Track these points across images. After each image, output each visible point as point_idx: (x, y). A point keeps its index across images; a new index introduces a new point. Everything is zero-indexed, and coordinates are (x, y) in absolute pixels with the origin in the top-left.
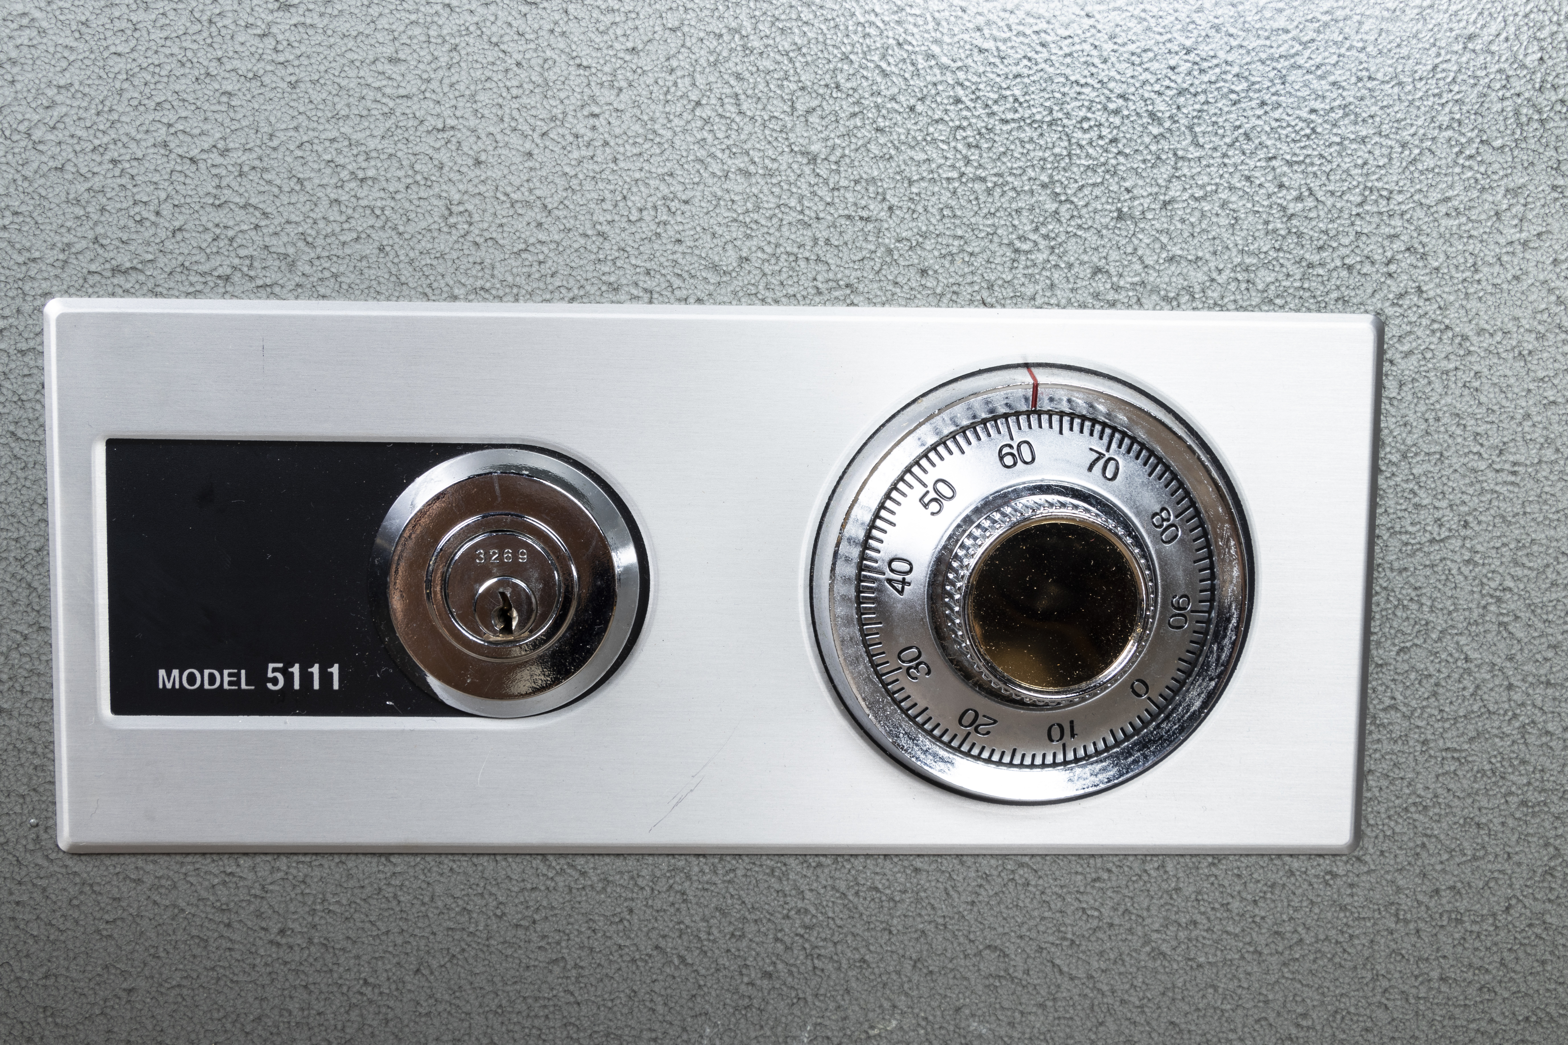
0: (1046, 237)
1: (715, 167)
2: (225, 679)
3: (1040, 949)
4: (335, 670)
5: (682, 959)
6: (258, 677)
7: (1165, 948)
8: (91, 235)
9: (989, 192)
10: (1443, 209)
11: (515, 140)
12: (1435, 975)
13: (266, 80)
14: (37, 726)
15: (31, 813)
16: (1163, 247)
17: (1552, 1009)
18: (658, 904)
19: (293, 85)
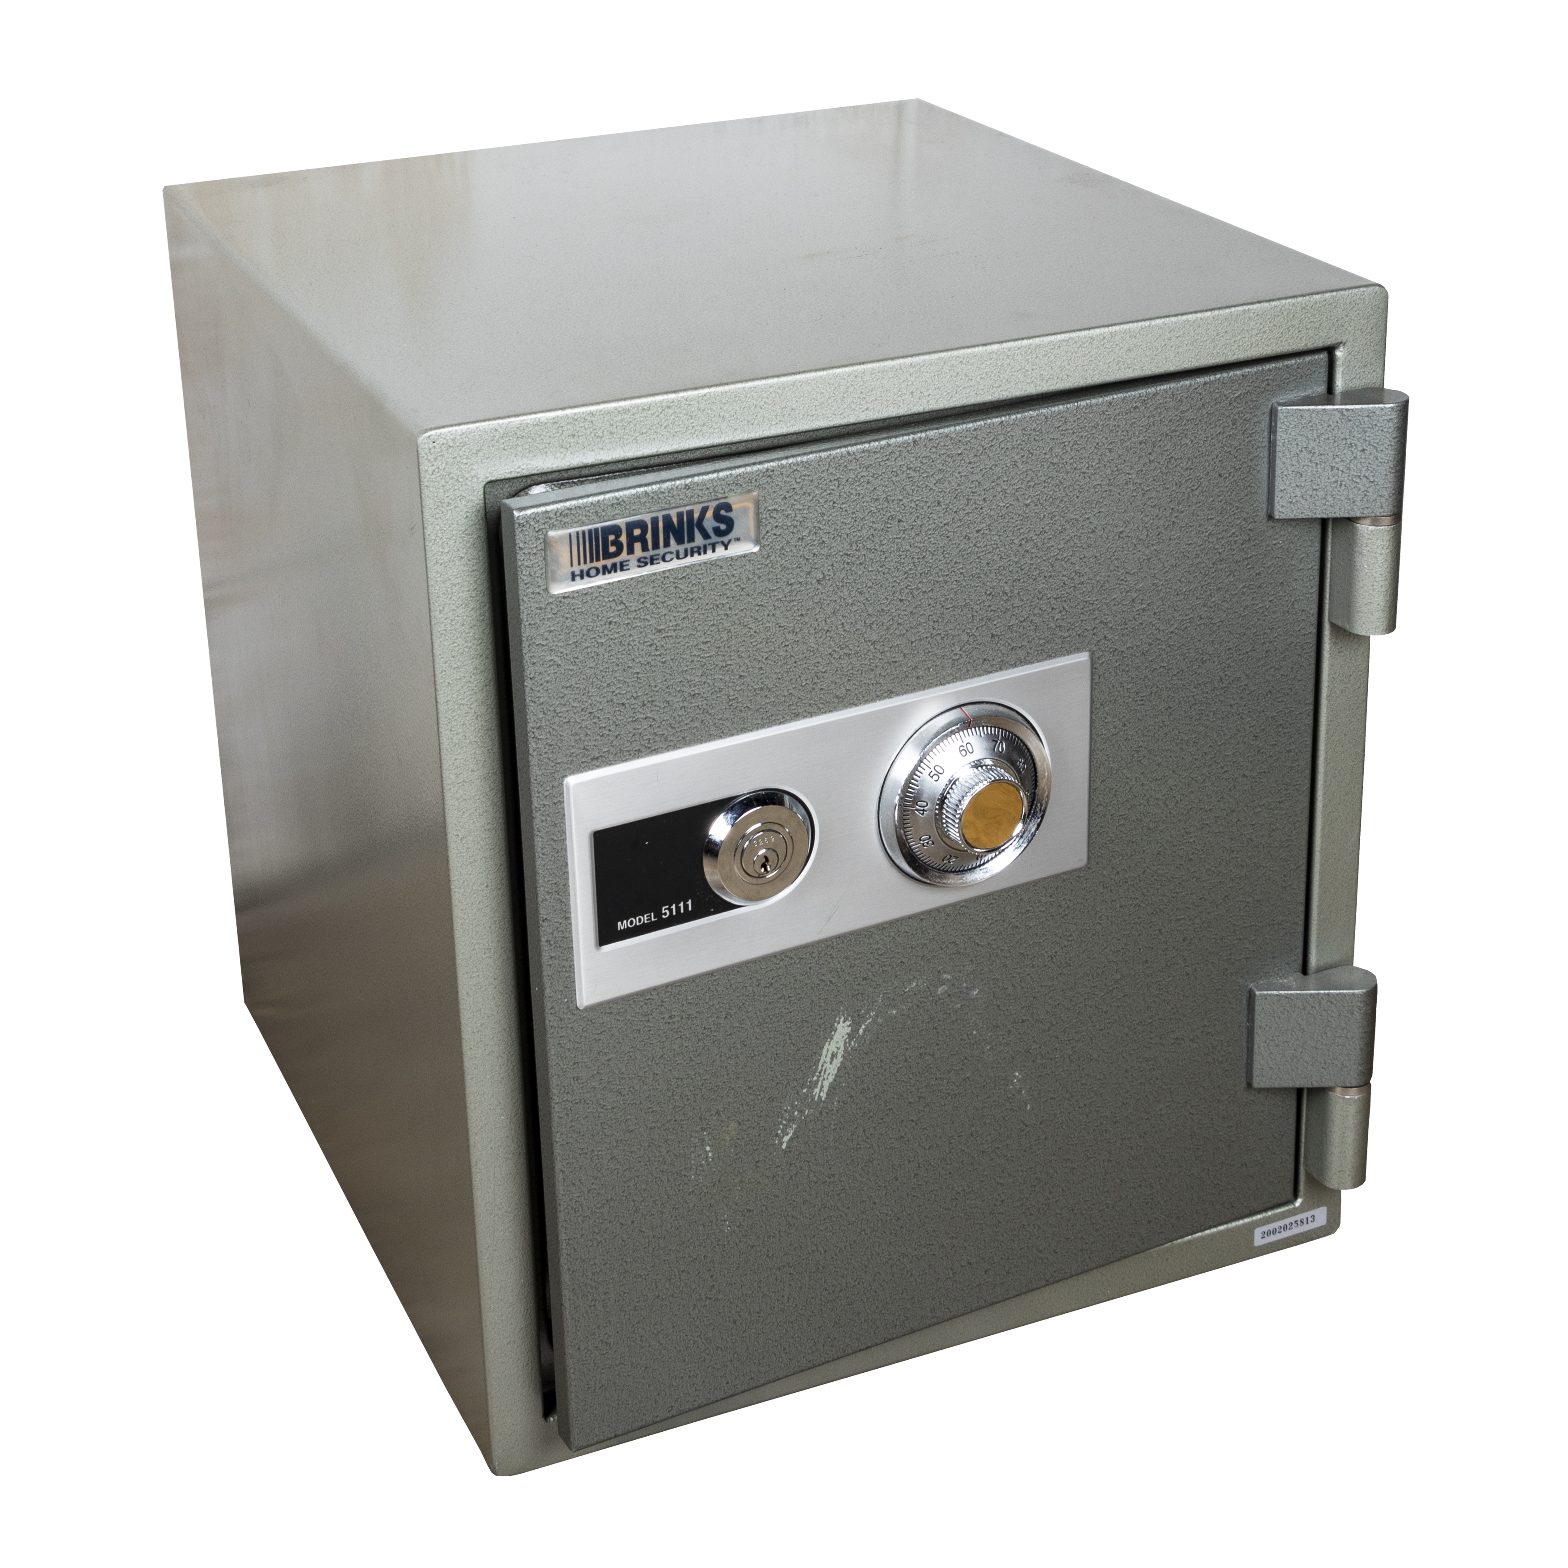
0: (965, 651)
1: (836, 656)
2: (645, 919)
3: (970, 938)
4: (689, 903)
5: (831, 982)
6: (658, 914)
7: (1017, 924)
8: (582, 747)
9: (942, 638)
10: (1113, 603)
11: (755, 664)
12: (1118, 906)
13: (653, 663)
14: (566, 960)
15: (565, 997)
16: (1009, 644)
17: (1161, 907)
18: (821, 962)
19: (664, 663)
